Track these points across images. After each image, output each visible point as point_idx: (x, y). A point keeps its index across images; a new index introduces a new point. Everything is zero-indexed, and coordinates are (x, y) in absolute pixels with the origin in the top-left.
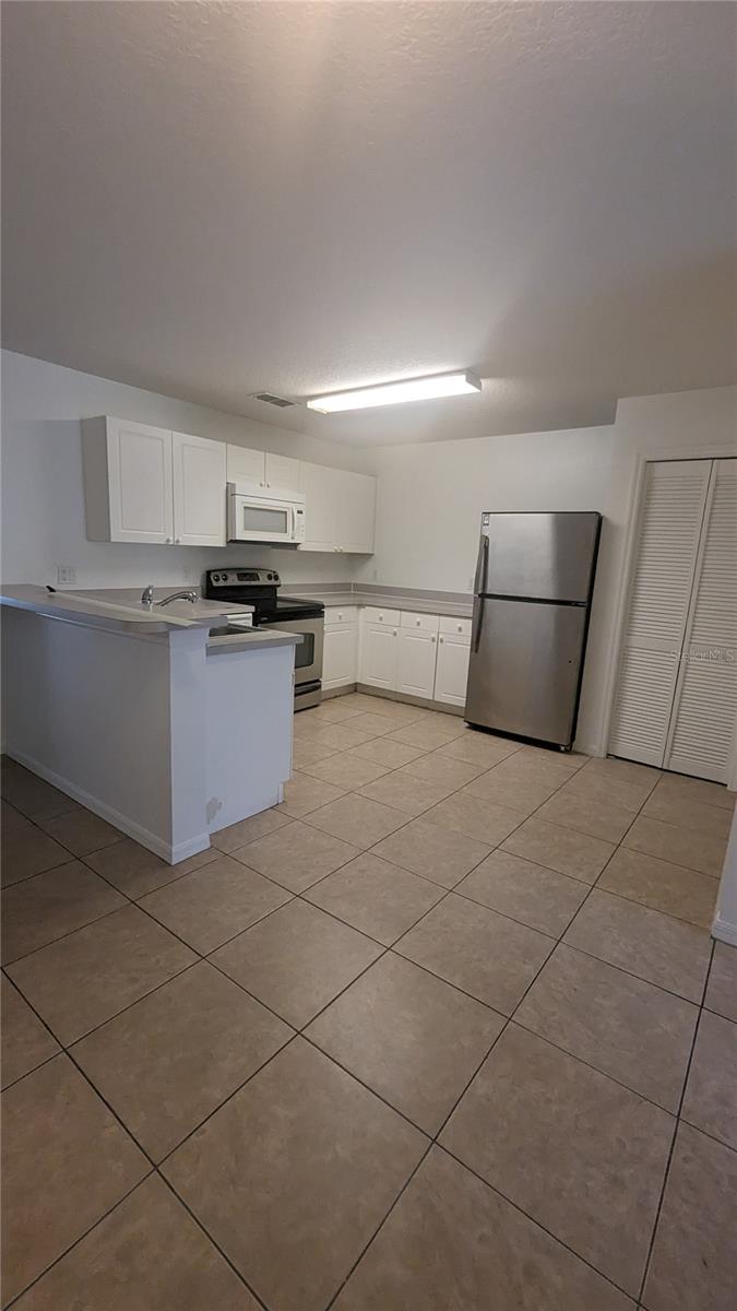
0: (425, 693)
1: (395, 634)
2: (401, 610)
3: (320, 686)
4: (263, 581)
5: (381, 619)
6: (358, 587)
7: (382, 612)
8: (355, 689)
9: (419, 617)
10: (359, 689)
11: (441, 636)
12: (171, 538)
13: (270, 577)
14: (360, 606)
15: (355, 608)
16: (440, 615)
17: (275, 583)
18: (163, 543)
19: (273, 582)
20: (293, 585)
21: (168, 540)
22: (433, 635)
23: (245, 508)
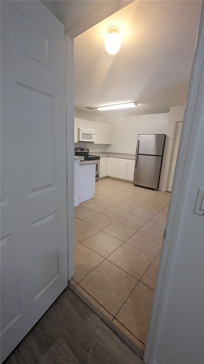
0: (124, 178)
1: (117, 164)
2: (118, 158)
3: (99, 176)
4: (86, 151)
6: (108, 153)
7: (114, 159)
9: (123, 160)
10: (108, 177)
14: (108, 157)
16: (128, 159)
17: (88, 151)
22: (126, 164)
23: (82, 133)
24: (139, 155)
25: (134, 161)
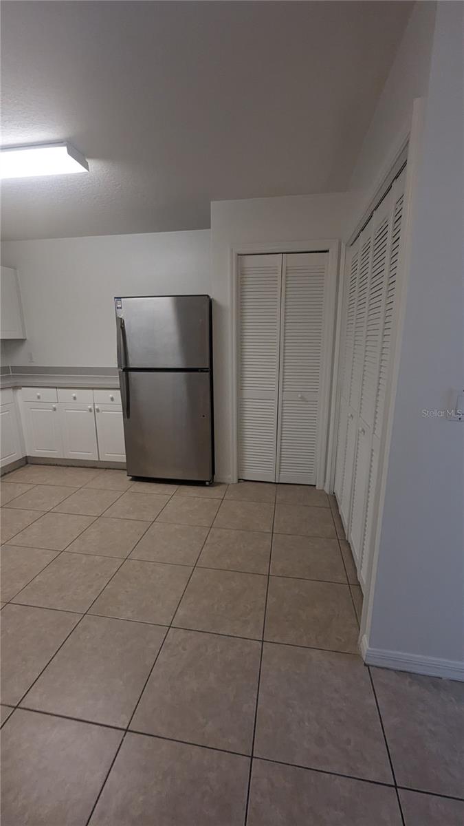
0: (90, 456)
2: (56, 388)
5: (39, 397)
6: (16, 369)
7: (39, 392)
8: (26, 462)
9: (74, 393)
10: (29, 461)
11: (96, 407)
14: (15, 388)
15: (11, 390)
16: (93, 389)
22: (89, 407)
24: (132, 374)
25: (117, 395)
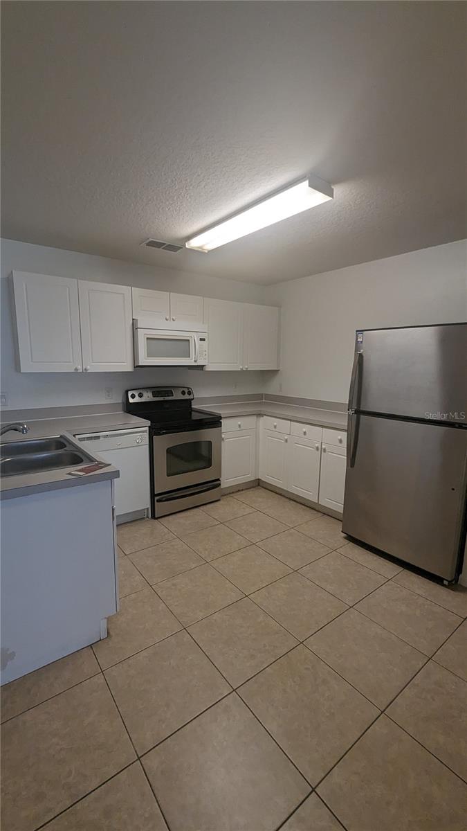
0: (311, 496)
1: (286, 441)
2: (291, 420)
3: (220, 484)
4: (177, 396)
5: (276, 428)
6: (268, 397)
7: (276, 421)
8: (258, 484)
9: (305, 428)
10: (261, 484)
11: (323, 447)
12: (79, 367)
13: (183, 393)
14: (259, 415)
15: (255, 417)
16: (323, 427)
17: (191, 397)
18: (73, 371)
19: (187, 397)
20: (204, 399)
21: (76, 369)
22: (317, 445)
23: (147, 338)
24: (364, 417)
25: (343, 436)
